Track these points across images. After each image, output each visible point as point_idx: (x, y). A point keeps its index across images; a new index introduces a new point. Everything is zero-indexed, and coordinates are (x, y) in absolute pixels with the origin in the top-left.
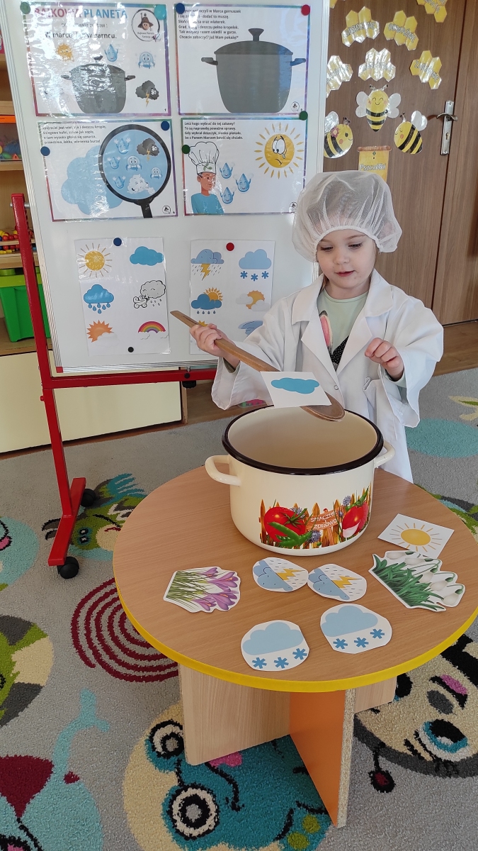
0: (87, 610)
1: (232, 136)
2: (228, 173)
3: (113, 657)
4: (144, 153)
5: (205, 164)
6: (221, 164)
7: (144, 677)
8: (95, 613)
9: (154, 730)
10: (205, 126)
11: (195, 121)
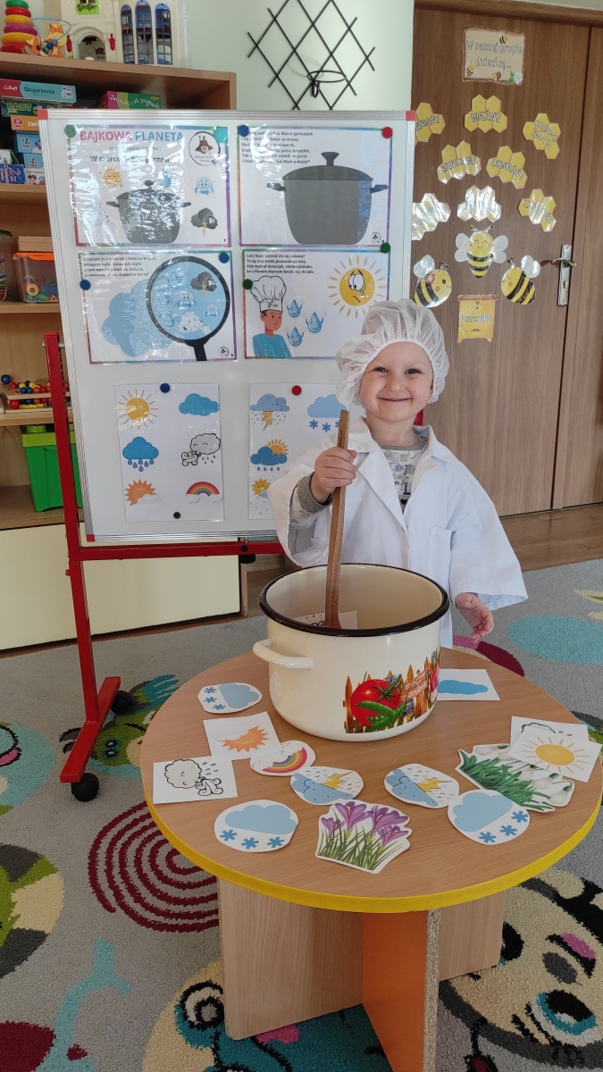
0: (110, 841)
1: (301, 269)
2: (296, 311)
3: (139, 899)
4: (199, 288)
5: (269, 301)
6: (288, 300)
7: (177, 925)
8: (119, 845)
9: (187, 994)
10: (270, 259)
11: (258, 253)
